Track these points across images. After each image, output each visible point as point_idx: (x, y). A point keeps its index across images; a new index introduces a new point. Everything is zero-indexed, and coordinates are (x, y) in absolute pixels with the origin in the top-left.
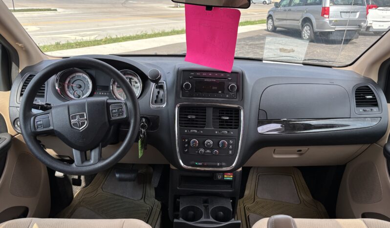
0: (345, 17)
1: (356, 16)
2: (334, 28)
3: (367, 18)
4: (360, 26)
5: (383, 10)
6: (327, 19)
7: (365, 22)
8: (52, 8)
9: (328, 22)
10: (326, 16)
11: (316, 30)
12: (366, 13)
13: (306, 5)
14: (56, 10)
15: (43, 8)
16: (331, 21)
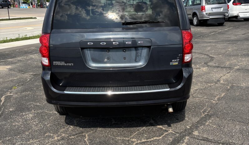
0: (215, 11)
1: (221, 10)
2: (209, 17)
3: (228, 11)
4: (225, 15)
5: (245, 5)
6: (205, 12)
7: (227, 13)
8: (33, 17)
9: (205, 14)
10: (203, 11)
11: (200, 19)
12: (227, 8)
13: (194, 5)
14: (35, 18)
15: (27, 17)
16: (206, 14)
